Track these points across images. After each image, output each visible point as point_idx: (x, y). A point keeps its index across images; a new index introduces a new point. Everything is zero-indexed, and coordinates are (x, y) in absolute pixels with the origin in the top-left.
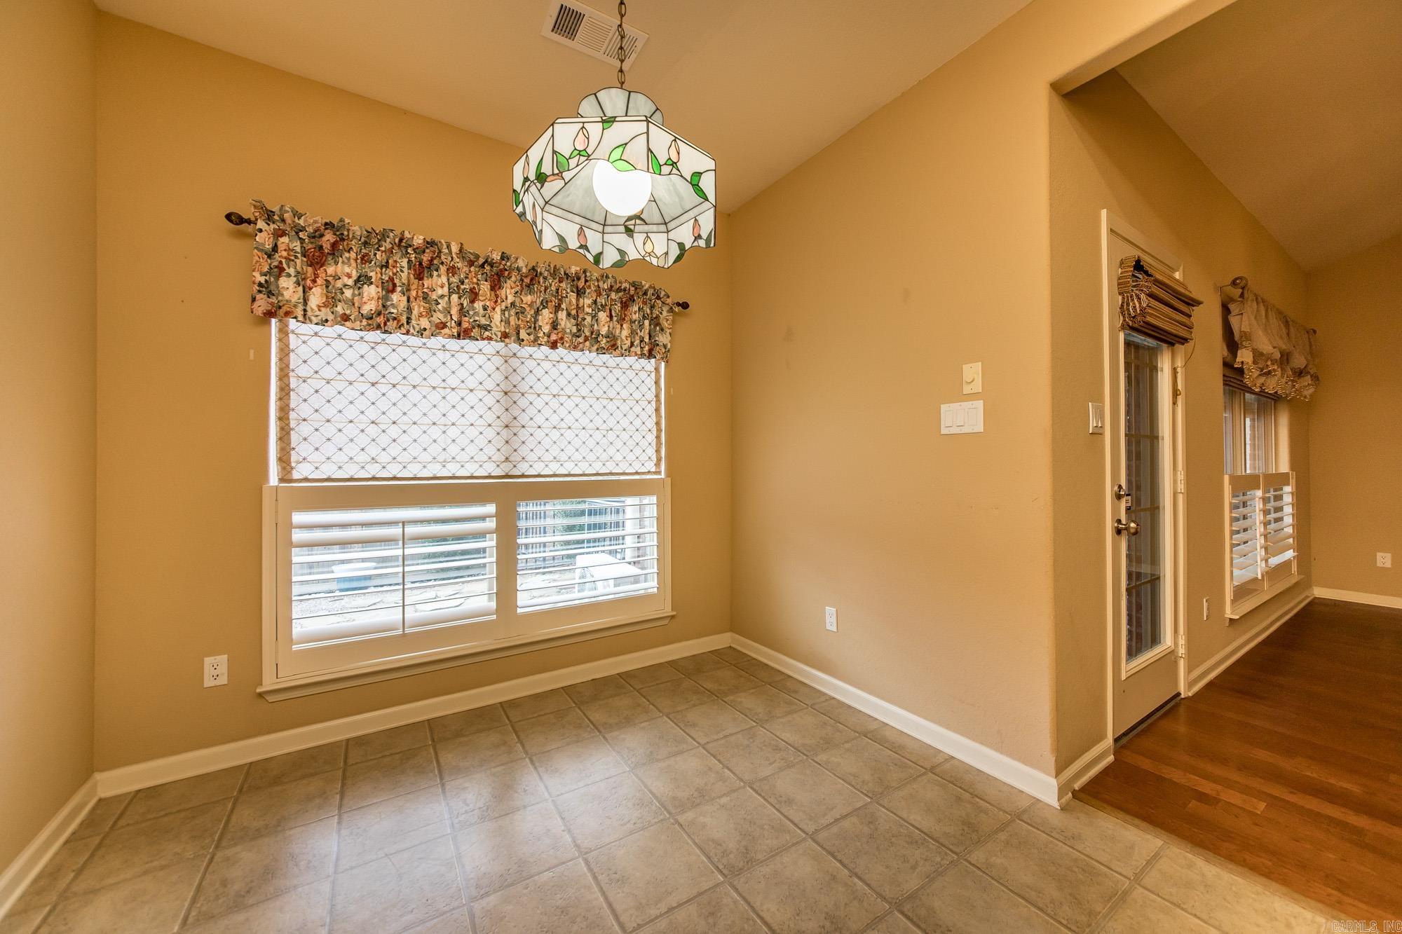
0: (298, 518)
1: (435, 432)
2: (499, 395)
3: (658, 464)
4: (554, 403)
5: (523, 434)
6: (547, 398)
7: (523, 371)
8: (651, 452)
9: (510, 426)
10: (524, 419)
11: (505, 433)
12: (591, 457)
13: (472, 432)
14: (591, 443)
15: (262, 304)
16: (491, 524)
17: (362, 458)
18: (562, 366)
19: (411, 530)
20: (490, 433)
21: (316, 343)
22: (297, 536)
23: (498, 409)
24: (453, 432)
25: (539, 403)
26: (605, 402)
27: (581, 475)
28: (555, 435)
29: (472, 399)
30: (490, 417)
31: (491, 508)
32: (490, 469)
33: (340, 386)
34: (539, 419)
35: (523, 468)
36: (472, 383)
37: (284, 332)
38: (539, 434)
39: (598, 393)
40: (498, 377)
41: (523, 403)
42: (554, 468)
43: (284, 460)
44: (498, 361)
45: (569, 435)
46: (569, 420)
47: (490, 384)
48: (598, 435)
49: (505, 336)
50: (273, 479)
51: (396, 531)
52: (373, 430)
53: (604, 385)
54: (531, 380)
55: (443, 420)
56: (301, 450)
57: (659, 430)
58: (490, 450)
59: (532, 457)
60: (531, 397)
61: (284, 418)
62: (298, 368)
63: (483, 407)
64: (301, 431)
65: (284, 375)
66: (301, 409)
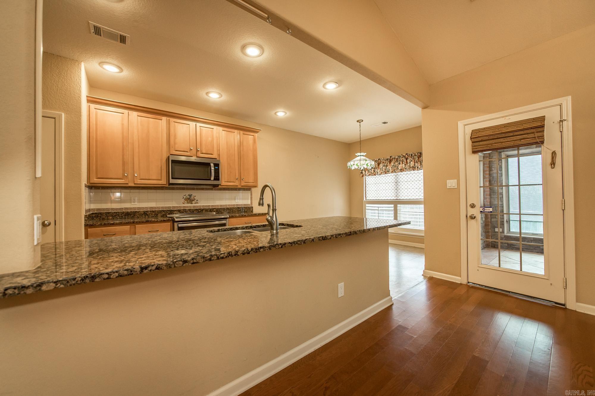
0: (367, 205)
1: (384, 191)
2: (395, 183)
4: (406, 183)
5: (399, 191)
6: (404, 182)
7: (399, 177)
9: (397, 189)
10: (399, 187)
11: (396, 191)
12: (415, 195)
13: (390, 191)
14: (415, 192)
15: (361, 175)
16: (393, 209)
18: (407, 175)
19: (380, 209)
20: (393, 191)
21: (369, 179)
22: (367, 208)
23: (394, 186)
24: (387, 191)
25: (402, 184)
26: (418, 182)
27: (409, 199)
28: (406, 190)
29: (390, 184)
30: (393, 188)
31: (393, 206)
32: (393, 198)
34: (402, 187)
35: (400, 198)
36: (390, 182)
37: (365, 178)
38: (403, 190)
39: (416, 179)
40: (394, 180)
41: (399, 184)
42: (406, 198)
43: (366, 197)
44: (394, 176)
45: (409, 190)
46: (409, 187)
47: (393, 181)
48: (417, 190)
49: (392, 172)
50: (365, 200)
51: (377, 208)
52: (376, 192)
53: (418, 178)
54: (401, 179)
55: (385, 189)
56: (367, 195)
58: (393, 194)
59: (401, 195)
60: (401, 183)
61: (365, 191)
62: (367, 183)
63: (392, 186)
64: (367, 192)
65: (365, 184)
66: (367, 189)
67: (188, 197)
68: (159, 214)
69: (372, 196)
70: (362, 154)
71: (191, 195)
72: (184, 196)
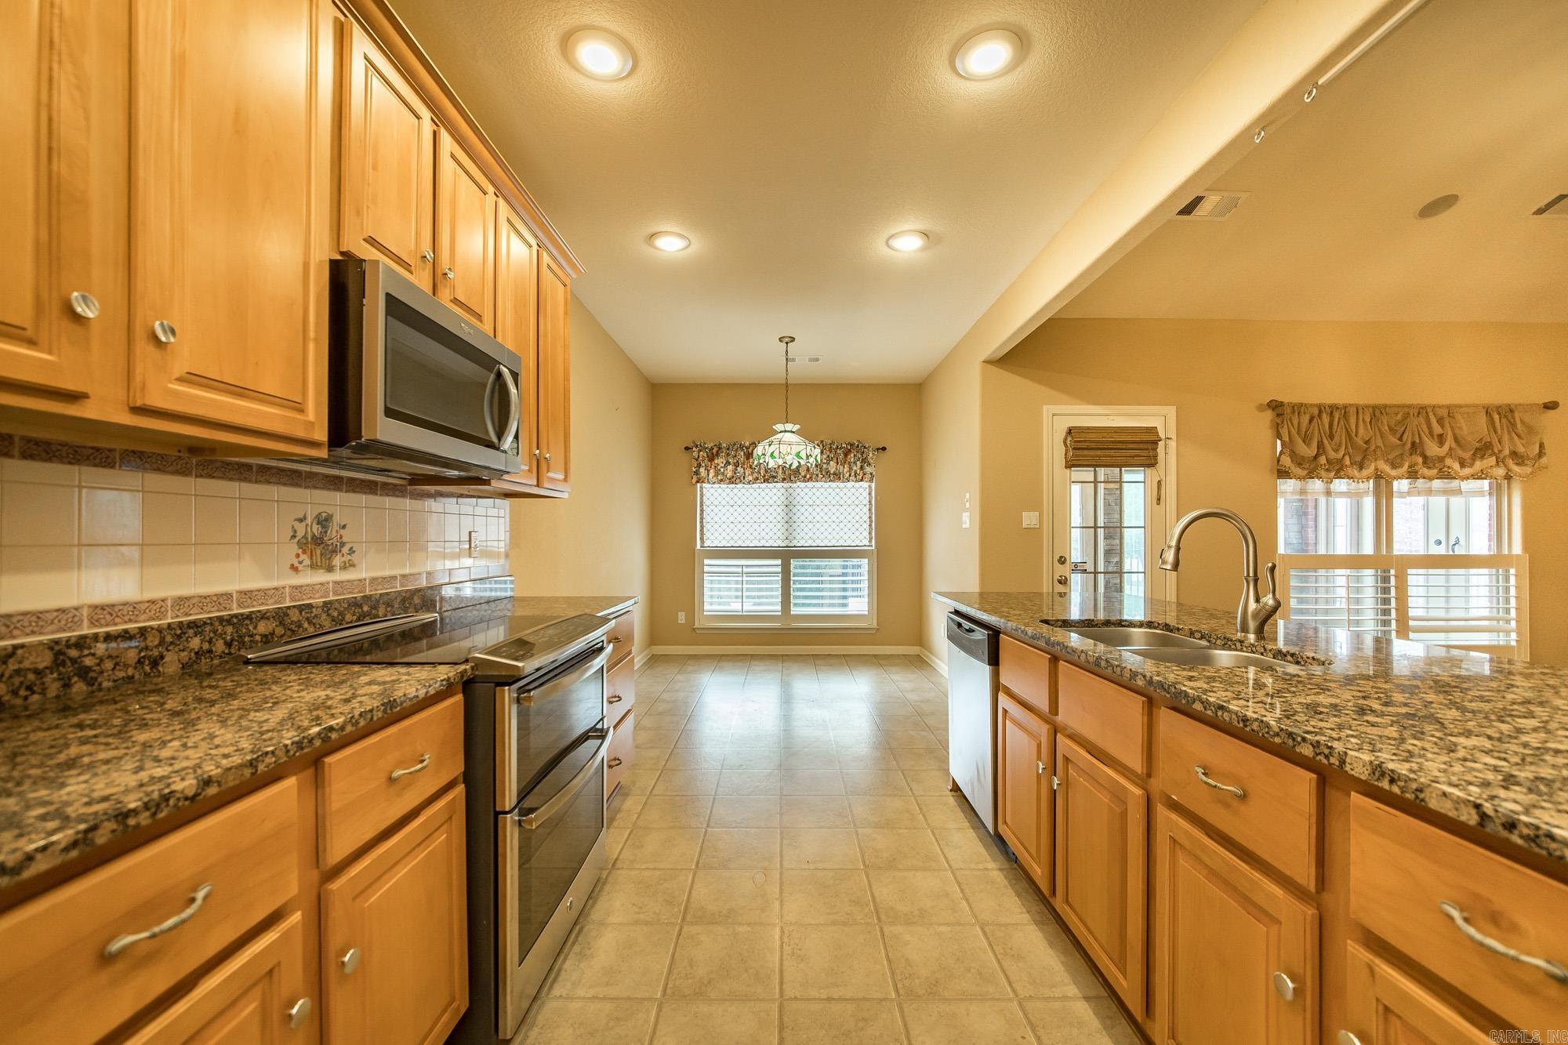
0: (706, 562)
1: (755, 526)
2: (783, 507)
3: (870, 541)
4: (810, 509)
5: (795, 526)
6: (806, 507)
7: (795, 494)
8: (866, 534)
9: (789, 522)
10: (795, 518)
11: (786, 525)
12: (830, 537)
13: (771, 526)
14: (830, 529)
15: (694, 478)
16: (779, 569)
17: (728, 538)
18: (815, 490)
19: (745, 570)
20: (779, 526)
21: (712, 491)
22: (706, 569)
23: (783, 514)
24: (763, 526)
25: (802, 510)
26: (838, 507)
28: (810, 526)
29: (771, 510)
30: (779, 518)
31: (779, 562)
32: (780, 543)
33: (720, 508)
34: (802, 518)
35: (795, 543)
36: (771, 502)
37: (701, 488)
38: (803, 525)
39: (834, 502)
40: (783, 498)
41: (794, 510)
42: (810, 543)
43: (702, 539)
44: (783, 490)
45: (818, 526)
46: (818, 518)
47: (779, 503)
48: (834, 526)
49: (784, 479)
50: (698, 547)
51: (740, 570)
52: (732, 526)
53: (837, 498)
54: (798, 499)
55: (759, 520)
56: (707, 535)
57: (871, 521)
58: (779, 534)
59: (798, 537)
60: (799, 507)
61: (702, 522)
62: (707, 502)
63: (776, 514)
64: (707, 527)
65: (702, 505)
66: (707, 518)
67: (316, 529)
68: (170, 657)
69: (720, 538)
70: (789, 426)
71: (326, 520)
72: (297, 525)
